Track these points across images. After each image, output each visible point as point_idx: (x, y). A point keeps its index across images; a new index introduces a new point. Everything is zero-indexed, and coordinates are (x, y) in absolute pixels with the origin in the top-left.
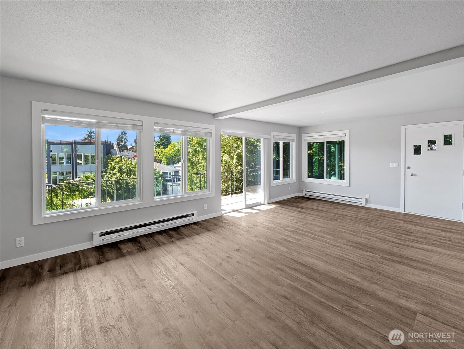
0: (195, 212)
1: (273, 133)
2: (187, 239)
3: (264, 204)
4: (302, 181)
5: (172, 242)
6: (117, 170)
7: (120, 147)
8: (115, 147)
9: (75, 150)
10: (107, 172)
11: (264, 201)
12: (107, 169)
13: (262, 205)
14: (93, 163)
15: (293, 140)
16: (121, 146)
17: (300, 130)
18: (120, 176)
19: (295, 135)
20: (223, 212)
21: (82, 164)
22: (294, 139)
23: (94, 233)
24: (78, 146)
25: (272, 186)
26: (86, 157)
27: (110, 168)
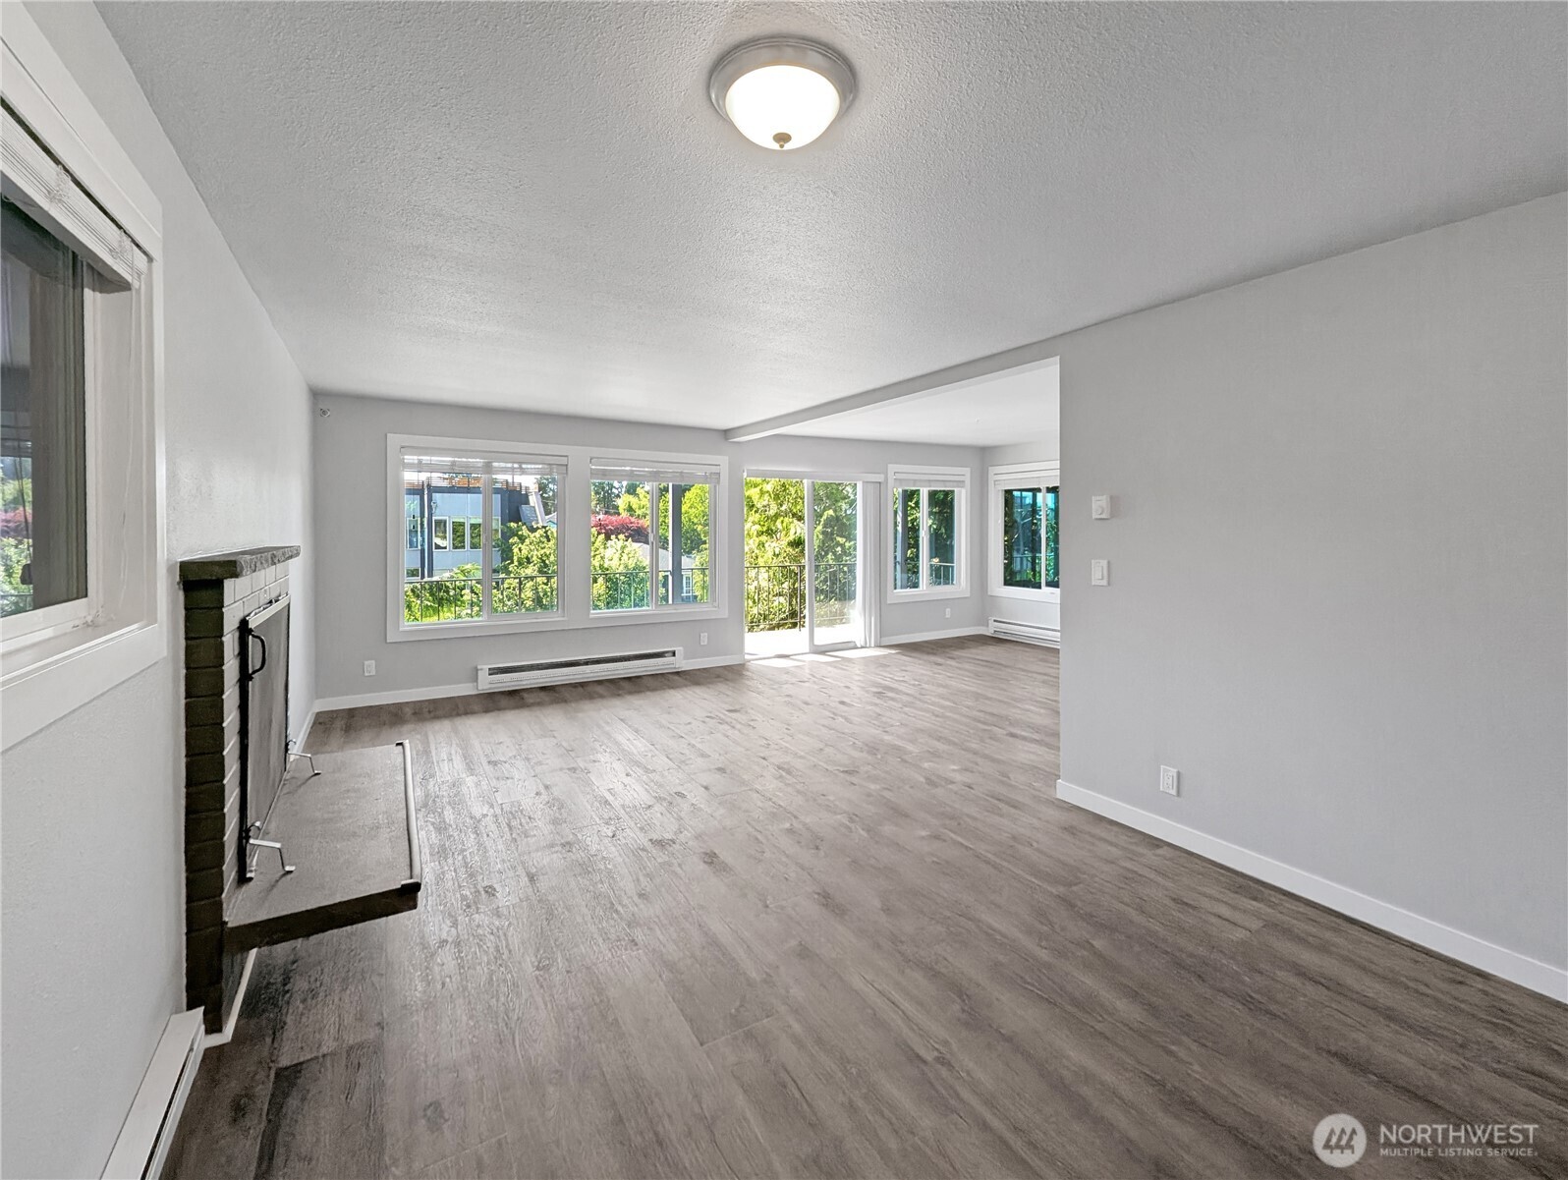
0: (679, 650)
1: (892, 468)
2: (648, 693)
3: (862, 647)
4: (989, 593)
5: (619, 695)
6: (536, 568)
7: (547, 498)
8: (534, 500)
9: (430, 507)
10: (511, 572)
11: (863, 639)
12: (509, 564)
13: (858, 648)
14: (474, 546)
15: (961, 483)
16: (551, 494)
17: (984, 456)
18: (543, 583)
19: (968, 469)
20: (747, 657)
21: (445, 548)
22: (963, 482)
23: (479, 667)
24: (437, 496)
25: (889, 602)
26: (458, 528)
27: (518, 561)
